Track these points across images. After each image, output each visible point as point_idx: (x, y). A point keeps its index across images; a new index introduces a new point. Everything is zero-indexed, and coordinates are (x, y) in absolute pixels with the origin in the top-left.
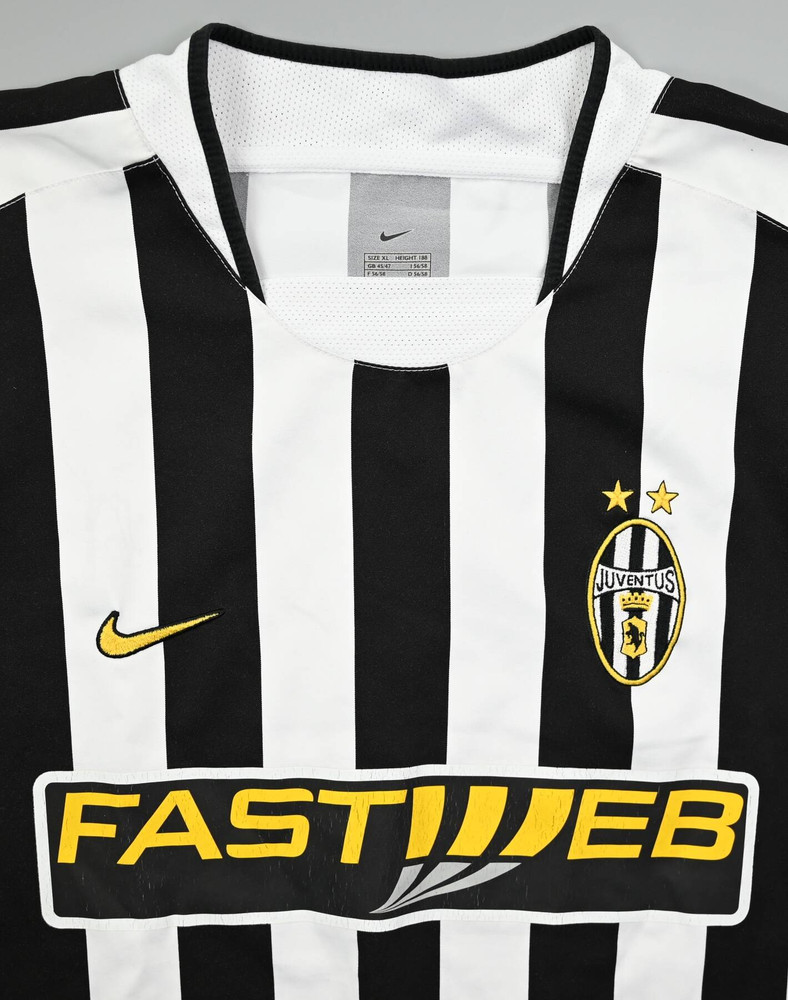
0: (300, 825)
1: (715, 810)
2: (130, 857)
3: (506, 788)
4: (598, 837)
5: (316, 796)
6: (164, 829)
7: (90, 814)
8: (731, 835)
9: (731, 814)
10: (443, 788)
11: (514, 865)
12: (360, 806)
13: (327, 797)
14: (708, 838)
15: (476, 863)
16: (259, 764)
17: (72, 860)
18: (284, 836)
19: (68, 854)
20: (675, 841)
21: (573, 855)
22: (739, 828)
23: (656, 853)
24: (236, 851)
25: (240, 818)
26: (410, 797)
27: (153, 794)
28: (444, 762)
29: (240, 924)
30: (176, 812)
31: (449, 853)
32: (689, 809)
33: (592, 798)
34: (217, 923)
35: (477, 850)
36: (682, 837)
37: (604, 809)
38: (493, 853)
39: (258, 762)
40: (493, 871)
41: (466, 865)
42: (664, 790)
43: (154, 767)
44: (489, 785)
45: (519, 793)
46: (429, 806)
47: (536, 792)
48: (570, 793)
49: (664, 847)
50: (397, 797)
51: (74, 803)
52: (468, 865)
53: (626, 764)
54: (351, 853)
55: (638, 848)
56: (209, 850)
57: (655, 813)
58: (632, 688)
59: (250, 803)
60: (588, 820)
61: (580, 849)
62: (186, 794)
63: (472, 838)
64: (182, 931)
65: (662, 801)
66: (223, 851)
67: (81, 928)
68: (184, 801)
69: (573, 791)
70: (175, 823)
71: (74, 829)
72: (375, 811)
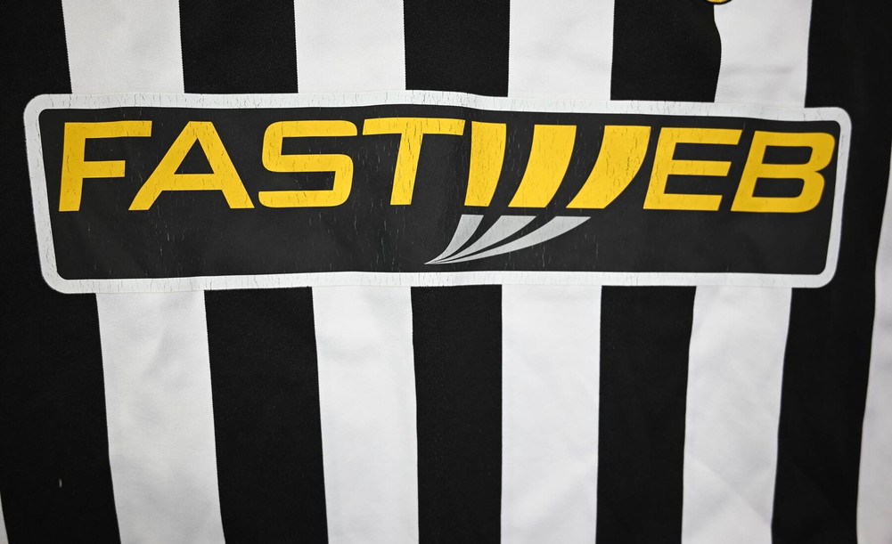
0: (342, 167)
1: (802, 155)
2: (143, 200)
3: (575, 127)
4: (676, 184)
5: (360, 128)
6: (183, 169)
7: (95, 150)
8: (820, 182)
9: (820, 159)
10: (504, 126)
11: (583, 219)
12: (412, 133)
13: (373, 127)
14: (792, 188)
15: (542, 216)
16: (293, 89)
17: (76, 207)
18: (324, 181)
19: (71, 201)
20: (757, 193)
21: (648, 205)
22: (829, 173)
23: (737, 206)
24: (270, 199)
25: (274, 160)
26: (468, 129)
27: (168, 122)
28: (505, 94)
29: (277, 287)
30: (197, 147)
31: (511, 205)
32: (773, 155)
33: (670, 138)
34: (250, 287)
35: (542, 201)
36: (765, 188)
37: (683, 152)
38: (558, 205)
39: (292, 87)
40: (560, 226)
41: (530, 218)
42: (749, 126)
43: (168, 89)
44: (556, 124)
45: (590, 130)
46: (489, 145)
47: (608, 129)
48: (646, 130)
49: (745, 201)
50: (454, 127)
51: (76, 136)
52: (533, 218)
53: (709, 96)
54: (402, 192)
55: (718, 198)
56: (238, 198)
57: (738, 157)
58: (716, 7)
59: (284, 139)
60: (665, 165)
61: (657, 198)
62: (209, 126)
63: (537, 188)
64: (209, 295)
65: (746, 141)
66: (255, 199)
67: (90, 292)
68: (206, 135)
69: (650, 128)
70: (196, 162)
71: (77, 169)
72: (428, 140)
